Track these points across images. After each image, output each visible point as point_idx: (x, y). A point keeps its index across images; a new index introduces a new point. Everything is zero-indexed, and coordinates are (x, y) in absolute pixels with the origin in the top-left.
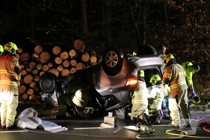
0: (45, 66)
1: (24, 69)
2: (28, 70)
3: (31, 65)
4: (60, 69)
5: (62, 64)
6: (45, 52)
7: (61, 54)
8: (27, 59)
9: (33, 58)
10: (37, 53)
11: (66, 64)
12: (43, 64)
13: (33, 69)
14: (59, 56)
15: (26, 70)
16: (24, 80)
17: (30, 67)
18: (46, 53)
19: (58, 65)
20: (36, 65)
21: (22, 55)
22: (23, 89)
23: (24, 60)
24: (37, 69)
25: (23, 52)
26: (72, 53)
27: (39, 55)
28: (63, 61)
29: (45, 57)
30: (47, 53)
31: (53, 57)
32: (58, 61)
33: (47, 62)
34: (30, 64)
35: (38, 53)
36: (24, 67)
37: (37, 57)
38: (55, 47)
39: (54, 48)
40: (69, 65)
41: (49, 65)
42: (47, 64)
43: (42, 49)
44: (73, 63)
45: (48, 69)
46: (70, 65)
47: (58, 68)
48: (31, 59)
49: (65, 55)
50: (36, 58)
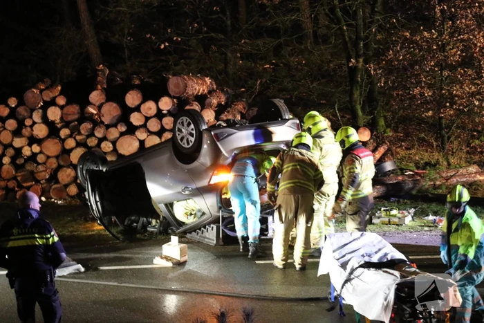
0: (112, 130)
1: (71, 136)
2: (78, 138)
3: (83, 129)
4: (141, 135)
5: (144, 126)
6: (111, 103)
7: (142, 106)
8: (76, 117)
9: (86, 115)
10: (94, 105)
11: (154, 125)
12: (108, 127)
13: (88, 136)
14: (138, 109)
15: (75, 138)
16: (71, 157)
17: (82, 132)
18: (112, 105)
19: (137, 128)
20: (93, 129)
21: (65, 109)
22: (69, 175)
23: (70, 118)
24: (95, 137)
25: (68, 103)
26: (166, 104)
27: (100, 107)
28: (147, 119)
29: (110, 112)
30: (115, 105)
31: (126, 112)
32: (136, 119)
33: (115, 121)
34: (81, 127)
35: (97, 104)
36: (71, 132)
37: (95, 112)
38: (130, 92)
39: (128, 94)
40: (159, 126)
41: (119, 127)
42: (115, 125)
43: (104, 96)
44: (167, 124)
45: (118, 136)
46: (162, 126)
47: (136, 133)
48: (84, 117)
49: (150, 107)
50: (93, 114)
